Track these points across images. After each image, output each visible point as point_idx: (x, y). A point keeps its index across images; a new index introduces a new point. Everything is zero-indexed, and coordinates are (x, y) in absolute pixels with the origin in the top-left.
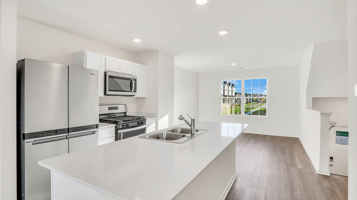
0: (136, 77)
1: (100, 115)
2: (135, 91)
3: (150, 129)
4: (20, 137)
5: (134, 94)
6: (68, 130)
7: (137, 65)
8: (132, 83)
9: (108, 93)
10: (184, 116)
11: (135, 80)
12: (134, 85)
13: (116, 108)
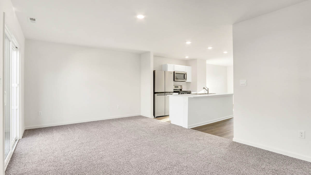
0: (187, 72)
1: (174, 89)
2: (186, 79)
3: (192, 93)
4: (155, 93)
5: (186, 80)
6: (165, 92)
7: (187, 66)
8: (184, 76)
9: (175, 80)
10: (205, 88)
11: (186, 74)
12: (185, 76)
13: (178, 87)
